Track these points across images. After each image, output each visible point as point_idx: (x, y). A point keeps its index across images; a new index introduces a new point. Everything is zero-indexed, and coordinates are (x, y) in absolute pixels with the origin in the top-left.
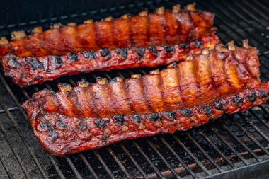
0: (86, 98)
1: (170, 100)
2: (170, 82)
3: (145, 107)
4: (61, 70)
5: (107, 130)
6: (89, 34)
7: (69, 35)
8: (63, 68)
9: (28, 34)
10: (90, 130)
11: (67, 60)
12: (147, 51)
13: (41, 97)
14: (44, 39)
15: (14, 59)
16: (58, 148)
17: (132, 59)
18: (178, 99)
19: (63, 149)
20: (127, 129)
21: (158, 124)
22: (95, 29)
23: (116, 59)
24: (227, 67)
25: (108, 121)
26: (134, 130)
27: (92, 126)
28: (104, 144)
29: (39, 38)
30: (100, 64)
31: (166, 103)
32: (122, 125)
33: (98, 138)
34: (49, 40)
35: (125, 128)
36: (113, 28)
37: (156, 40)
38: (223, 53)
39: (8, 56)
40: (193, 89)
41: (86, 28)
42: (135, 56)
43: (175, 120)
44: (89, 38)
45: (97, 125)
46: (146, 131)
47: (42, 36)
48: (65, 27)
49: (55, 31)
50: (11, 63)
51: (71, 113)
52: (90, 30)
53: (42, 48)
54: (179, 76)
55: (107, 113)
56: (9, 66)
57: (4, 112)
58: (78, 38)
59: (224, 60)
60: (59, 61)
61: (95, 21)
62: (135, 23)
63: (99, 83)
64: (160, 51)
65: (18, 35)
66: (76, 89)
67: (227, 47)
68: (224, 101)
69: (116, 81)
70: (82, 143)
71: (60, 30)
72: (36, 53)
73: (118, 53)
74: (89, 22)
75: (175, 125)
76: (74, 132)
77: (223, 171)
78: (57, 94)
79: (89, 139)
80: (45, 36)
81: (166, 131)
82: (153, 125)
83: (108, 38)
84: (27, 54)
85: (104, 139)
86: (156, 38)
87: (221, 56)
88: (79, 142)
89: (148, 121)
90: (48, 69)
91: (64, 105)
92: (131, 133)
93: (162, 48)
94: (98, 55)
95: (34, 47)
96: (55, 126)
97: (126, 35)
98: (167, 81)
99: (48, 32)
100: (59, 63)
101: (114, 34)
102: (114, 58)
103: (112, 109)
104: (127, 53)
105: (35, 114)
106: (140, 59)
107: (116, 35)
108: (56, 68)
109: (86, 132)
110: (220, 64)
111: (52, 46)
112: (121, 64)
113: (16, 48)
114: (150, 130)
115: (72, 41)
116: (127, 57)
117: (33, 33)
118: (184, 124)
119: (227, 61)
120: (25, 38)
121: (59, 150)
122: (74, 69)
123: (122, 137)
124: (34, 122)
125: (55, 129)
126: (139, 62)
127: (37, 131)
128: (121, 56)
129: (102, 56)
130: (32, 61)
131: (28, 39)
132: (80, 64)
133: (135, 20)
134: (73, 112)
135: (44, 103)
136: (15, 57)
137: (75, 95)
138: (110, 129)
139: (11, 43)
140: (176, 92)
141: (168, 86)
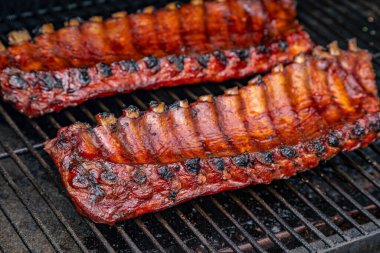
0: (138, 133)
1: (257, 133)
2: (255, 105)
3: (223, 145)
4: (88, 89)
5: (176, 183)
6: (122, 34)
7: (93, 35)
8: (92, 87)
9: (33, 36)
10: (150, 184)
11: (96, 74)
12: (212, 58)
13: (73, 135)
14: (58, 43)
15: (18, 75)
16: (105, 213)
17: (190, 71)
18: (269, 131)
19: (113, 214)
20: (205, 179)
21: (249, 170)
22: (131, 25)
23: (167, 72)
24: (331, 80)
25: (178, 169)
26: (215, 182)
27: (154, 176)
28: (171, 203)
29: (50, 41)
30: (145, 79)
31: (253, 138)
32: (197, 174)
33: (163, 195)
34: (65, 44)
35: (201, 178)
36: (156, 23)
37: (219, 41)
38: (324, 59)
39: (7, 70)
40: (288, 116)
41: (117, 24)
42: (195, 66)
43: (273, 165)
44: (122, 39)
45: (162, 176)
46: (230, 181)
47: (54, 38)
48: (87, 24)
49: (72, 29)
50: (14, 81)
51: (119, 158)
52: (123, 27)
53: (57, 56)
54: (267, 97)
55: (171, 155)
56: (10, 86)
57: (9, 156)
58: (106, 40)
59: (326, 70)
60: (85, 76)
61: (129, 13)
62: (186, 15)
63: (155, 110)
64: (230, 58)
65: (19, 37)
66: (123, 121)
67: (328, 51)
68: (340, 134)
69: (179, 107)
70: (139, 203)
71: (80, 29)
72: (48, 65)
73: (171, 63)
74: (121, 15)
75: (273, 171)
76: (127, 188)
77: (350, 238)
78: (96, 129)
79: (149, 198)
80: (58, 37)
81: (260, 181)
82: (242, 172)
83: (150, 39)
84: (36, 66)
85: (172, 196)
86: (219, 37)
87: (322, 65)
88: (135, 202)
89: (235, 167)
90: (69, 89)
91: (108, 145)
92: (209, 186)
93: (232, 54)
94: (141, 66)
95: (44, 56)
96: (99, 179)
97: (175, 34)
98: (251, 104)
99: (63, 31)
100: (85, 80)
101: (157, 32)
102: (165, 70)
103: (176, 150)
104: (183, 62)
105: (67, 160)
106: (201, 71)
107: (161, 33)
108: (82, 88)
109: (145, 187)
110: (321, 76)
111: (70, 53)
112: (174, 79)
113: (18, 57)
114: (238, 180)
115: (99, 44)
116: (183, 68)
117: (41, 34)
118: (286, 170)
119: (330, 71)
120: (29, 41)
121: (106, 216)
122: (108, 88)
123: (197, 192)
124: (67, 173)
125: (99, 183)
126: (200, 75)
127: (73, 187)
128: (174, 67)
129: (148, 67)
130: (45, 77)
131: (35, 43)
132: (116, 79)
133: (186, 11)
134: (122, 156)
135: (79, 144)
136: (19, 71)
137: (122, 130)
138: (180, 181)
139: (10, 49)
140: (264, 121)
141: (253, 112)
